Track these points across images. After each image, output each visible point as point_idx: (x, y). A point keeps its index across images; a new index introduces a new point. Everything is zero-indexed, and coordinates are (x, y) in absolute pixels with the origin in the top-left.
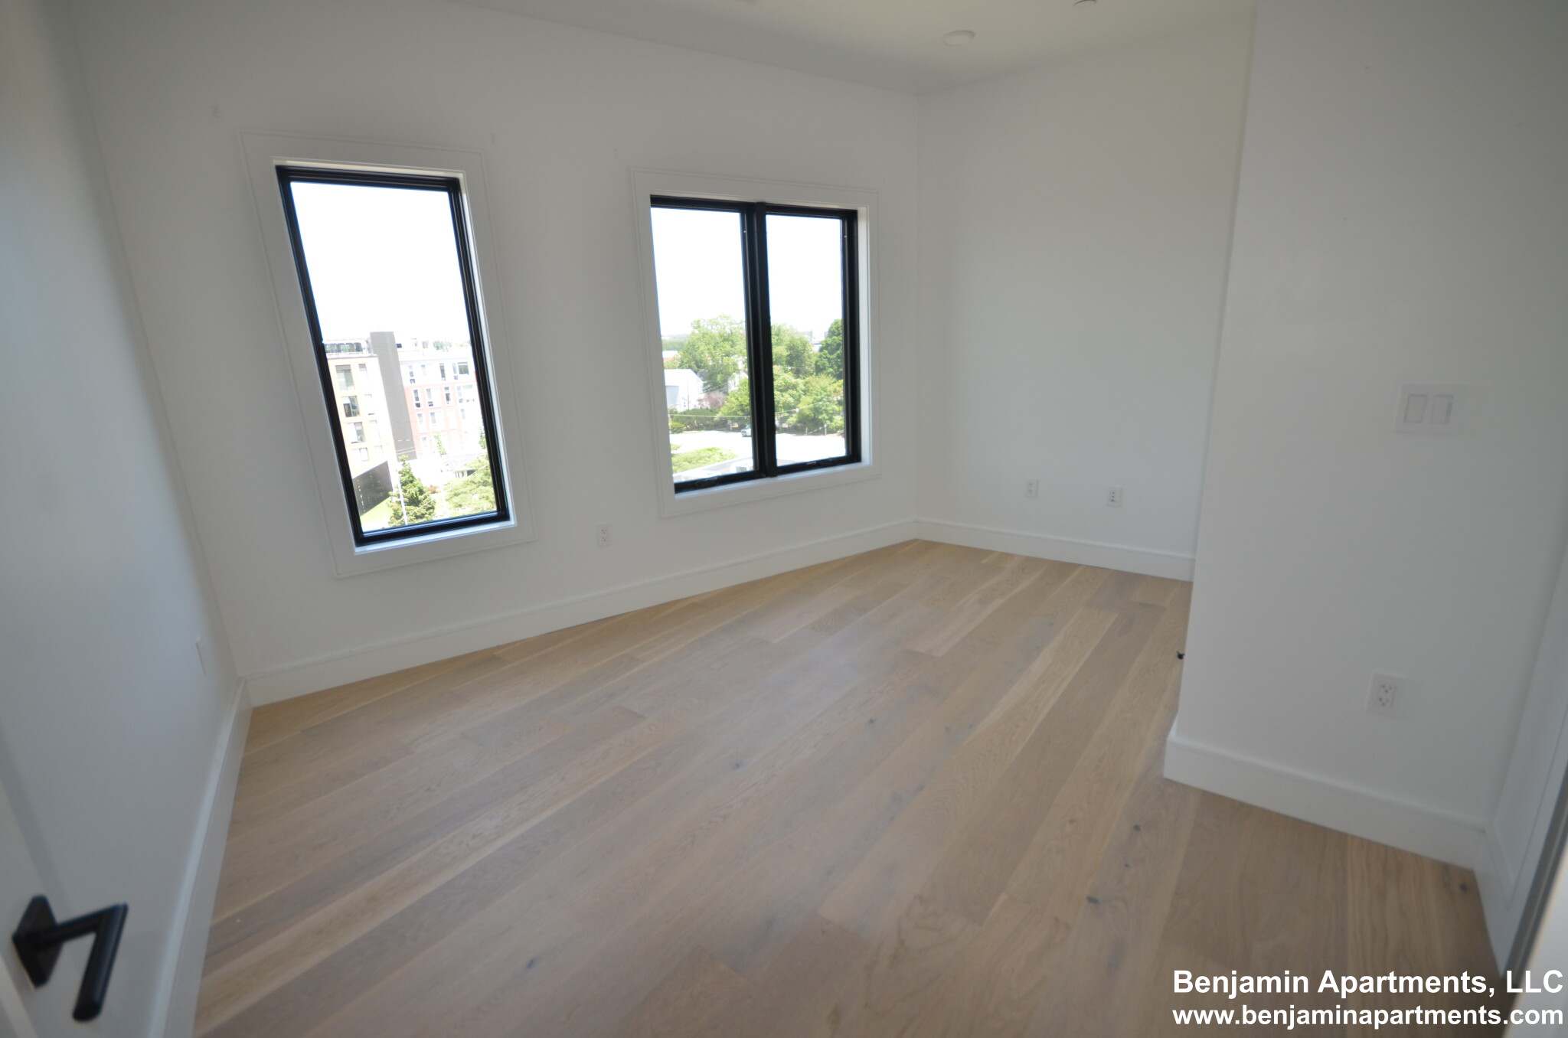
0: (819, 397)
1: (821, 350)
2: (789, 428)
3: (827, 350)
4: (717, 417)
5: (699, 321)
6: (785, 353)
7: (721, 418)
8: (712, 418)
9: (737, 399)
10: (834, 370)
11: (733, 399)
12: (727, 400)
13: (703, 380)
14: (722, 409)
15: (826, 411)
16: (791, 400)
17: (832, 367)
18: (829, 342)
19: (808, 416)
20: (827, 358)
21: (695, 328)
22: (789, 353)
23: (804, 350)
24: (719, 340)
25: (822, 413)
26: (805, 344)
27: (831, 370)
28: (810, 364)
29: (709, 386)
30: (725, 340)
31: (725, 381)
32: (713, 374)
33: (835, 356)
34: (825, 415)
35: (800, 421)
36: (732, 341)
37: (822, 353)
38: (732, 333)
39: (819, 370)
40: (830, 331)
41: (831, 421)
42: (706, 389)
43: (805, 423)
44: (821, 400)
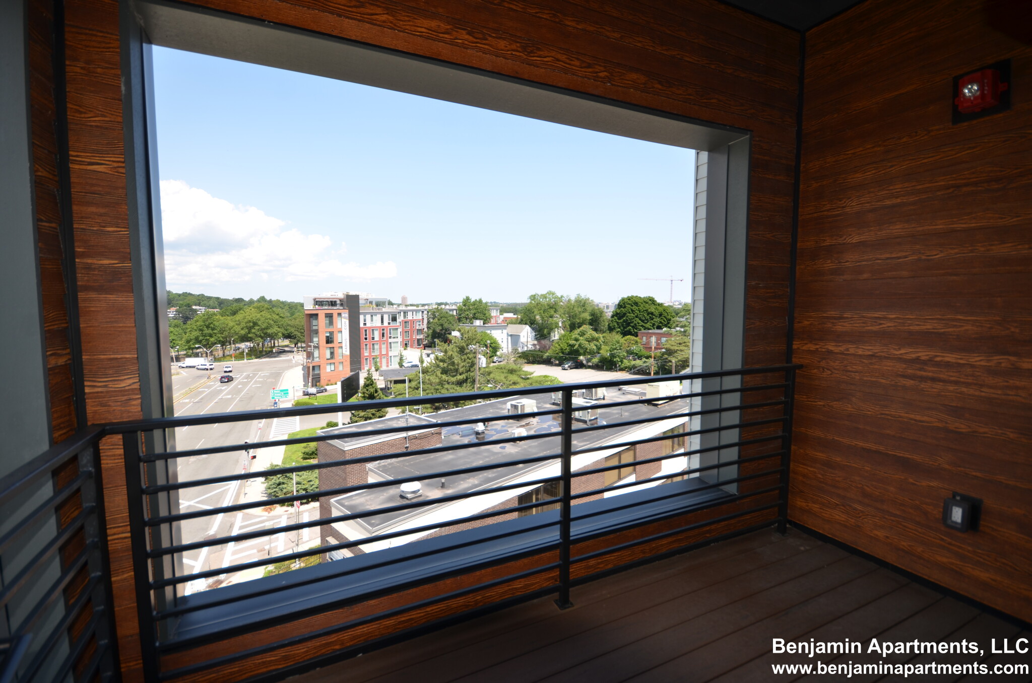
0: (615, 347)
1: (613, 316)
2: (593, 365)
3: (616, 316)
4: (546, 355)
5: (535, 295)
6: (589, 318)
7: (548, 356)
8: (542, 357)
9: (559, 345)
10: (621, 330)
11: (557, 345)
12: (552, 345)
13: (535, 332)
14: (549, 351)
15: (619, 356)
16: (595, 347)
17: (619, 328)
18: (618, 312)
19: (606, 358)
20: (616, 322)
21: (532, 300)
22: (591, 318)
23: (601, 316)
24: (547, 307)
25: (616, 357)
26: (602, 312)
27: (619, 330)
28: (605, 325)
29: (538, 336)
30: (551, 308)
31: (549, 334)
32: (542, 329)
33: (622, 321)
34: (618, 359)
35: (600, 361)
36: (555, 309)
37: (613, 319)
38: (555, 303)
39: (611, 329)
40: (619, 305)
41: (622, 363)
42: (536, 338)
43: (604, 363)
44: (615, 349)
